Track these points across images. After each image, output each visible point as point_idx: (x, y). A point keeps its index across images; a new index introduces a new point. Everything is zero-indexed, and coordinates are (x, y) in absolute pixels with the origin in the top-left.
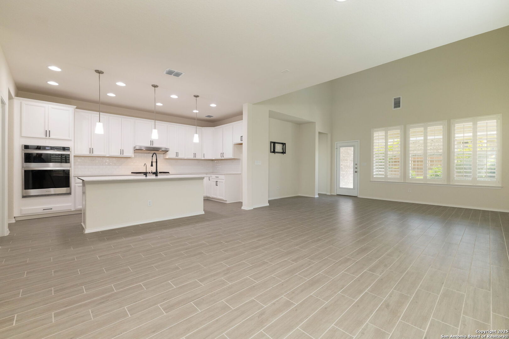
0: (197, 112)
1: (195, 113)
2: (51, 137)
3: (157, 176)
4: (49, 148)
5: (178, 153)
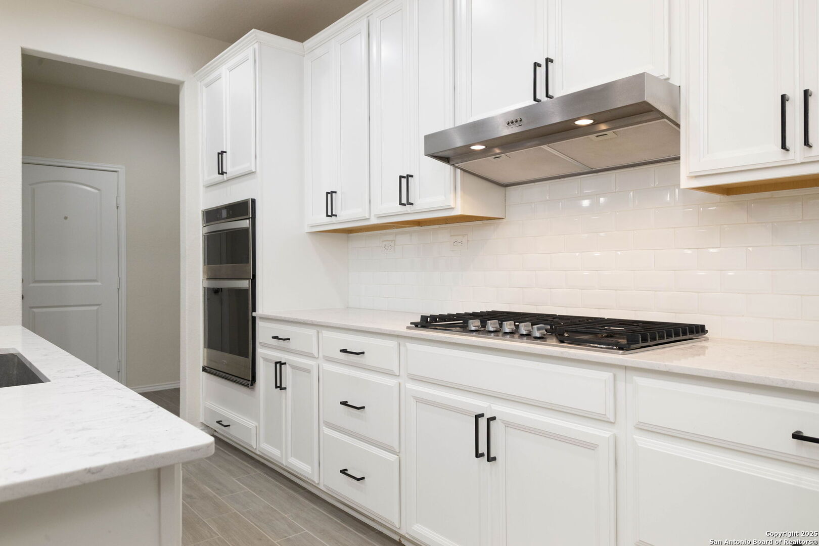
4: (224, 214)
5: (806, 94)
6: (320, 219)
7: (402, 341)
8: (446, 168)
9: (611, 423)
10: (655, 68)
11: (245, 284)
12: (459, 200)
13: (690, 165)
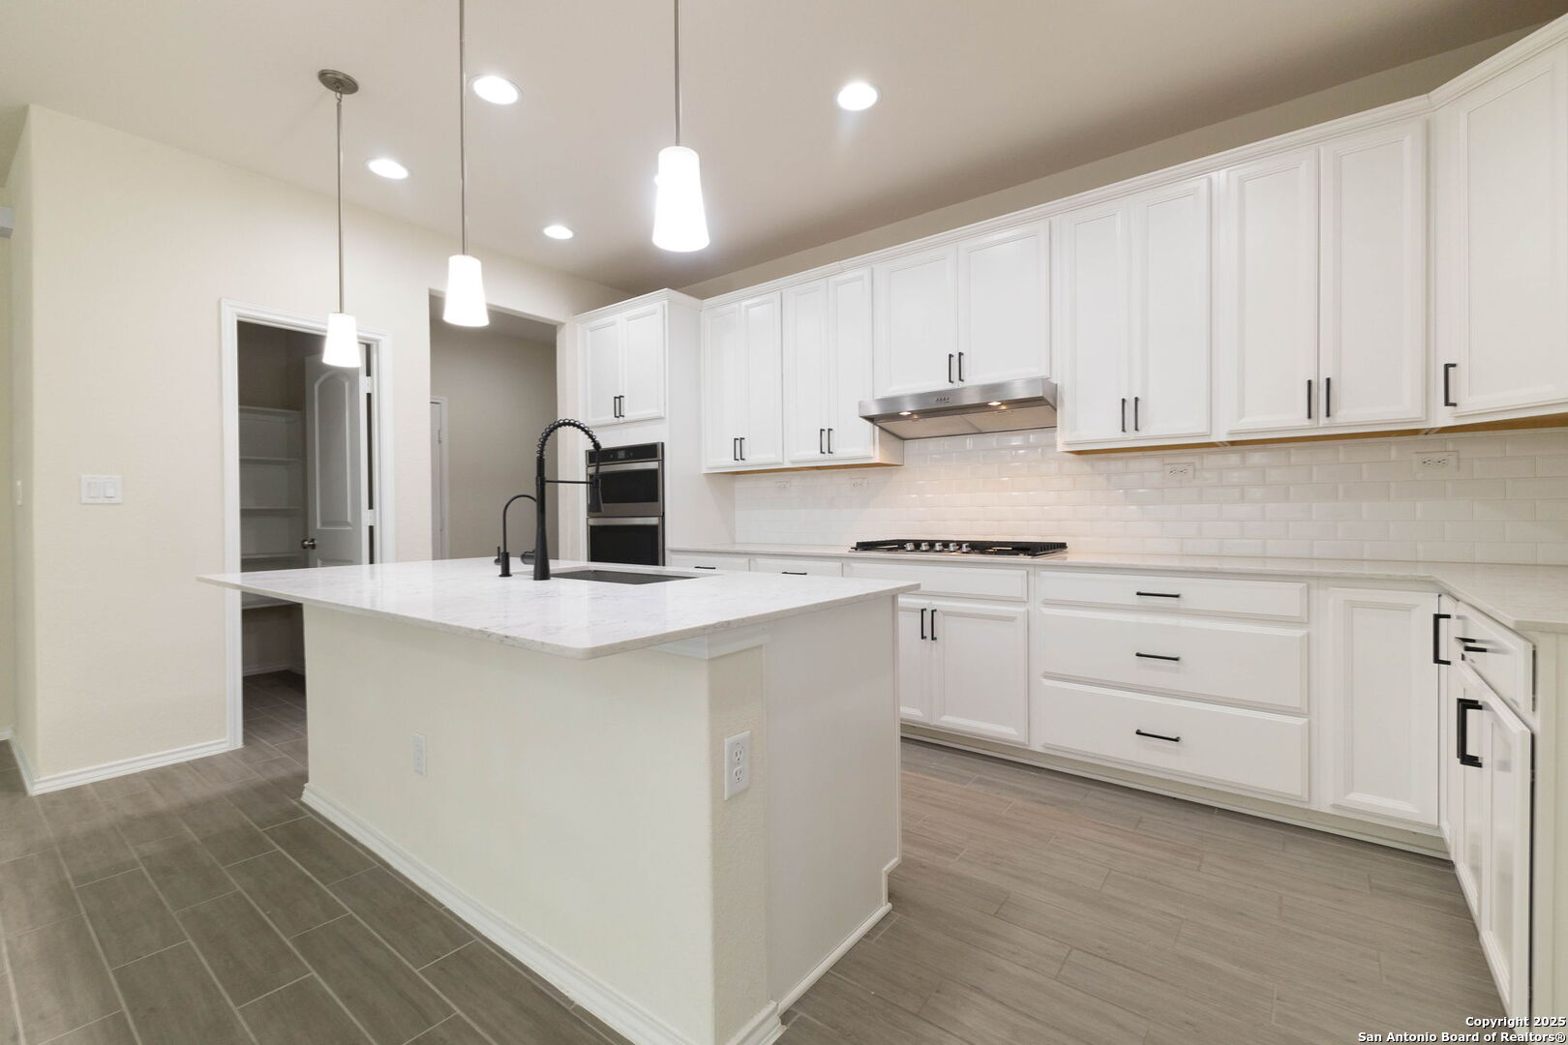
4: (622, 455)
5: (1137, 399)
6: (726, 461)
7: (844, 561)
8: (869, 424)
9: (1025, 602)
10: (1041, 372)
11: (654, 521)
12: (877, 452)
13: (1065, 437)
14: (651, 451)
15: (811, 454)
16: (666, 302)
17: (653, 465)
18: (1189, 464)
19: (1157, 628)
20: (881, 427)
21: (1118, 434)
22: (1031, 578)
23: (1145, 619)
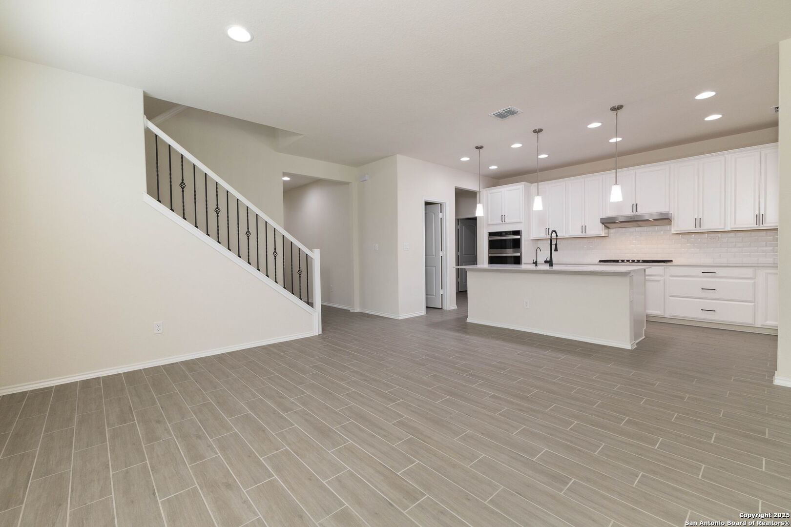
0: (619, 139)
1: (614, 142)
2: (506, 222)
3: (552, 266)
4: (504, 234)
5: (700, 219)
8: (601, 224)
9: (663, 276)
10: (663, 212)
12: (603, 233)
13: (674, 229)
14: (518, 233)
15: (578, 233)
16: (523, 186)
17: (518, 237)
18: (717, 236)
19: (708, 282)
20: (605, 226)
21: (694, 228)
22: (666, 269)
23: (704, 279)
